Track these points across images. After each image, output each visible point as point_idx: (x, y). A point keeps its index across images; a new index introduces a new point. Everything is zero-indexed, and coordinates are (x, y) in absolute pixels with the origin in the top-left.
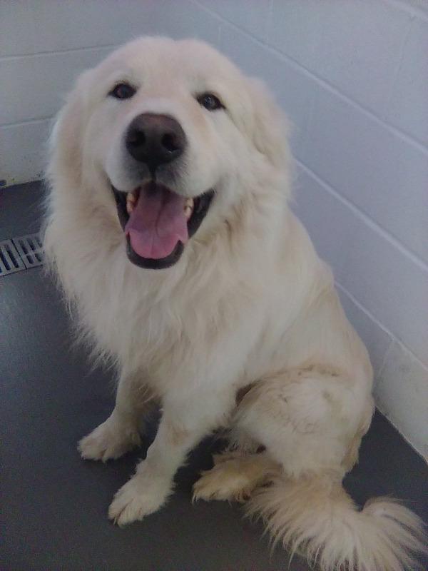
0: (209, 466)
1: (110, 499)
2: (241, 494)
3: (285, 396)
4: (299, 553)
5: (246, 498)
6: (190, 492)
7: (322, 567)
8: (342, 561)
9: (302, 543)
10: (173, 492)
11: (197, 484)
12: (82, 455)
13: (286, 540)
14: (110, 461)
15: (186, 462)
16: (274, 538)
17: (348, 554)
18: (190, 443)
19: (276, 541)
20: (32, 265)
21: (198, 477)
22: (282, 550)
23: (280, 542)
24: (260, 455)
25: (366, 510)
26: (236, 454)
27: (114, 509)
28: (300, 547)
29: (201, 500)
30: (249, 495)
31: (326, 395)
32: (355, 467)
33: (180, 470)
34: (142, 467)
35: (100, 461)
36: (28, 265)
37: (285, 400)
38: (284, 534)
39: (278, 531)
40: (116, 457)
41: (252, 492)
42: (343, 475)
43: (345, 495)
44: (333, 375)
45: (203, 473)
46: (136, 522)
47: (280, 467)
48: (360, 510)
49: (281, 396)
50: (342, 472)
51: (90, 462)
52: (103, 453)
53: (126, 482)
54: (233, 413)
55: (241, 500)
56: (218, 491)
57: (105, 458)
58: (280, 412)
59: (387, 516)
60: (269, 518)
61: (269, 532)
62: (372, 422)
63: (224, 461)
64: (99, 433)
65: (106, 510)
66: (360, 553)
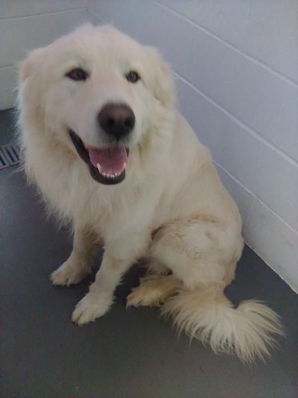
0: (137, 284)
1: (73, 309)
2: (158, 301)
3: (180, 234)
4: (196, 337)
5: (162, 304)
6: (125, 302)
7: (211, 344)
8: (224, 341)
9: (198, 330)
10: (113, 302)
11: (129, 296)
12: (54, 283)
13: (187, 329)
14: (72, 285)
15: (121, 282)
16: (179, 328)
17: (228, 336)
18: (123, 268)
19: (181, 330)
20: (14, 164)
21: (130, 292)
22: (185, 335)
23: (184, 331)
24: (170, 277)
25: (240, 308)
26: (154, 276)
27: (75, 314)
28: (196, 332)
29: (132, 306)
30: (163, 301)
31: (208, 234)
32: (233, 282)
33: (118, 287)
34: (93, 287)
35: (65, 286)
36: (12, 163)
37: (180, 237)
38: (186, 325)
39: (182, 323)
40: (76, 283)
41: (166, 299)
42: (224, 287)
43: (225, 299)
44: (212, 222)
45: (133, 289)
46: (91, 323)
47: (182, 282)
48: (236, 307)
49: (177, 234)
50: (224, 284)
51: (59, 287)
52: (67, 281)
53: (83, 297)
54: (150, 246)
55: (159, 305)
56: (143, 299)
57: (69, 283)
58: (177, 245)
59: (253, 312)
60: (176, 315)
61: (176, 324)
62: (243, 253)
63: (146, 281)
64: (63, 268)
65: (70, 316)
66: (236, 335)
